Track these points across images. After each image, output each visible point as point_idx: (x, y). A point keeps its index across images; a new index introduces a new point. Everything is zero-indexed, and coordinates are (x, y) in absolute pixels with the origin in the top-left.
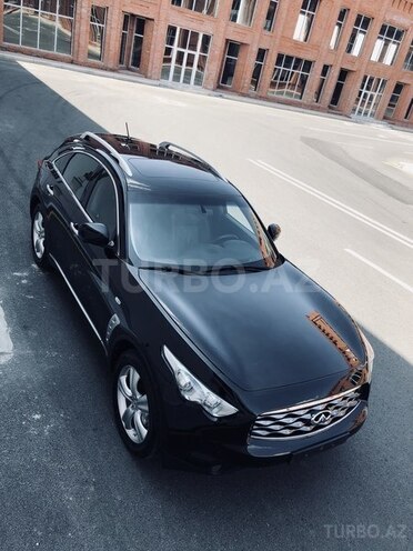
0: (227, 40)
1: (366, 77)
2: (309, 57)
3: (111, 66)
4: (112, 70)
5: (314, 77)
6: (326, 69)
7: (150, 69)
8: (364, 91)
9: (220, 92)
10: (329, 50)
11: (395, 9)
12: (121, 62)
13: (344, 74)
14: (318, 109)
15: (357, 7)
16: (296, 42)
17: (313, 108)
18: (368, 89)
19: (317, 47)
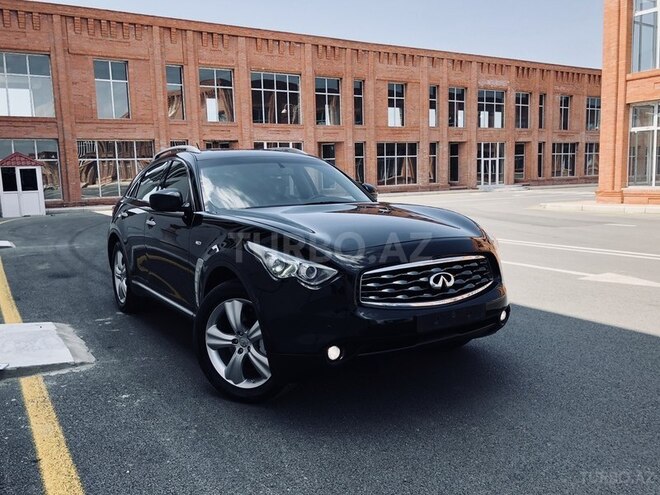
0: (320, 143)
1: (479, 145)
2: (411, 139)
5: (423, 156)
6: (433, 147)
8: (483, 159)
10: (431, 129)
11: (486, 74)
13: (454, 148)
14: (437, 188)
15: (445, 81)
16: (393, 129)
17: (431, 189)
18: (486, 155)
19: (416, 128)
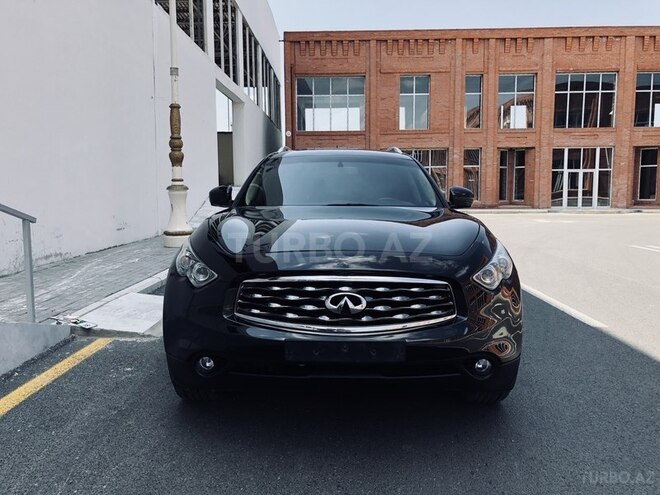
0: (637, 149)
3: (488, 203)
4: (491, 207)
7: (536, 197)
9: (638, 208)
12: (501, 197)
